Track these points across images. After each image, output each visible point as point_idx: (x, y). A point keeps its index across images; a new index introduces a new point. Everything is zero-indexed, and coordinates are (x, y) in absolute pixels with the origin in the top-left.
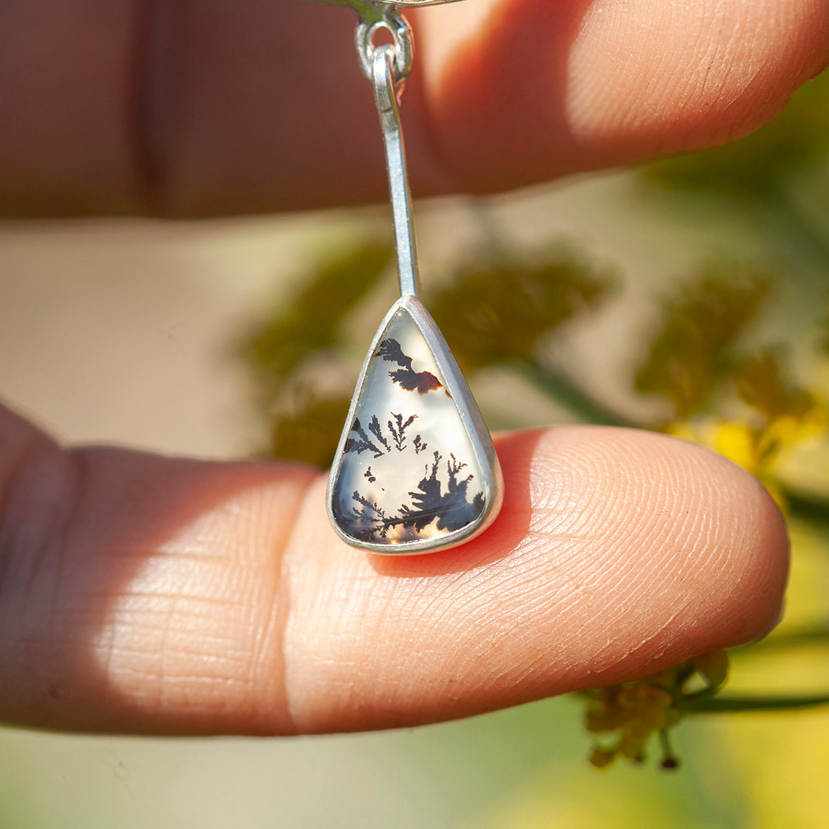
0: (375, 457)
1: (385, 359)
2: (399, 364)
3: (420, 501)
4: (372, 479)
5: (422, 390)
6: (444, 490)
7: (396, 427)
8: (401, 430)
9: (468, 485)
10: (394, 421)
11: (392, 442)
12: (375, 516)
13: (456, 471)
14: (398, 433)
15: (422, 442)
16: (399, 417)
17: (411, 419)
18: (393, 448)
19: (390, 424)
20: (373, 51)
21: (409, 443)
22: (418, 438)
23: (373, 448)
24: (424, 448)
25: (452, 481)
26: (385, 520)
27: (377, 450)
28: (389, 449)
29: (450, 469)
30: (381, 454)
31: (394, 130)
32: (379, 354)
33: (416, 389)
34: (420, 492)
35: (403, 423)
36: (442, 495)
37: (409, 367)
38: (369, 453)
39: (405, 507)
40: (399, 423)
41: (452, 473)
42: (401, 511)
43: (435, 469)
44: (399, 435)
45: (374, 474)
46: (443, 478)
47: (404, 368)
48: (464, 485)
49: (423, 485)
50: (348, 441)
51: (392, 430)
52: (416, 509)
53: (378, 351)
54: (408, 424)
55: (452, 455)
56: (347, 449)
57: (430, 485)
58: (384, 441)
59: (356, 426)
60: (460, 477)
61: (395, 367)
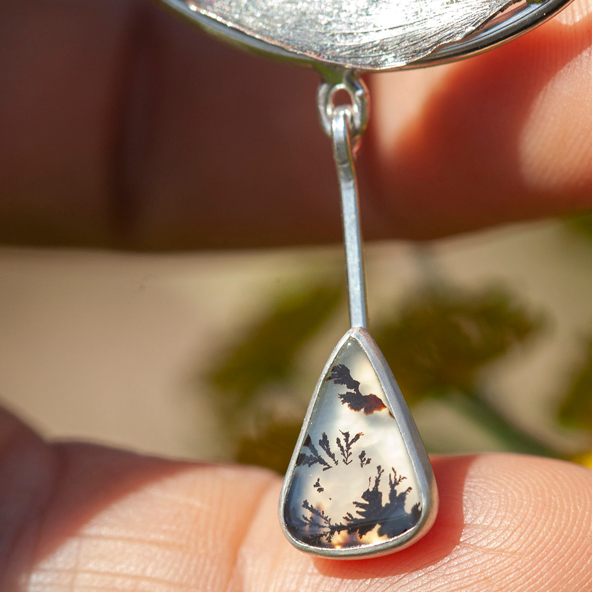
0: (324, 469)
1: (336, 382)
2: (348, 387)
3: (363, 510)
4: (321, 490)
5: (368, 411)
6: (385, 500)
7: (343, 443)
8: (348, 446)
9: (407, 496)
10: (342, 438)
11: (339, 457)
12: (322, 522)
13: (396, 483)
14: (345, 448)
15: (366, 457)
16: (347, 435)
17: (357, 437)
18: (341, 462)
19: (338, 441)
20: (333, 110)
21: (355, 458)
22: (363, 454)
23: (322, 462)
24: (368, 462)
25: (393, 493)
26: (331, 527)
27: (325, 464)
28: (336, 463)
29: (391, 482)
30: (329, 467)
31: (349, 180)
32: (330, 378)
33: (363, 410)
34: (363, 501)
35: (350, 440)
36: (383, 505)
37: (357, 390)
38: (319, 467)
39: (349, 515)
40: (346, 440)
41: (393, 485)
42: (346, 518)
43: (377, 481)
44: (346, 451)
45: (322, 485)
46: (385, 490)
47: (352, 391)
48: (403, 496)
49: (366, 496)
50: (300, 455)
51: (340, 446)
52: (359, 517)
53: (330, 375)
54: (354, 440)
55: (393, 469)
56: (298, 462)
57: (373, 496)
58: (332, 456)
59: (308, 442)
60: (400, 489)
61: (344, 390)
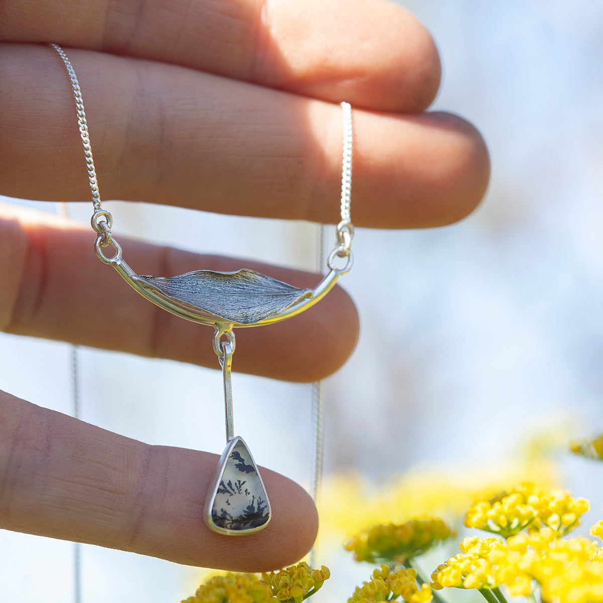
0: (230, 496)
1: (233, 459)
2: (239, 461)
3: (246, 514)
4: (229, 504)
5: (248, 472)
6: (256, 510)
7: (238, 485)
9: (265, 510)
11: (236, 490)
12: (228, 517)
13: (261, 503)
15: (248, 491)
16: (239, 481)
18: (237, 493)
19: (236, 484)
21: (243, 491)
22: (246, 490)
23: (229, 492)
24: (249, 493)
25: (259, 507)
26: (233, 520)
27: (231, 493)
28: (235, 493)
30: (232, 495)
32: (231, 457)
33: (245, 471)
34: (247, 510)
35: (241, 483)
36: (255, 512)
37: (243, 463)
38: (227, 494)
39: (241, 516)
41: (259, 504)
42: (239, 517)
43: (253, 502)
44: (239, 488)
45: (230, 502)
46: (256, 505)
47: (241, 463)
48: (263, 509)
49: (248, 507)
50: (219, 489)
51: (236, 486)
52: (245, 517)
53: (231, 455)
54: (243, 484)
55: (259, 497)
56: (218, 492)
57: (251, 508)
58: (233, 490)
59: (222, 483)
60: (262, 506)
61: (237, 462)
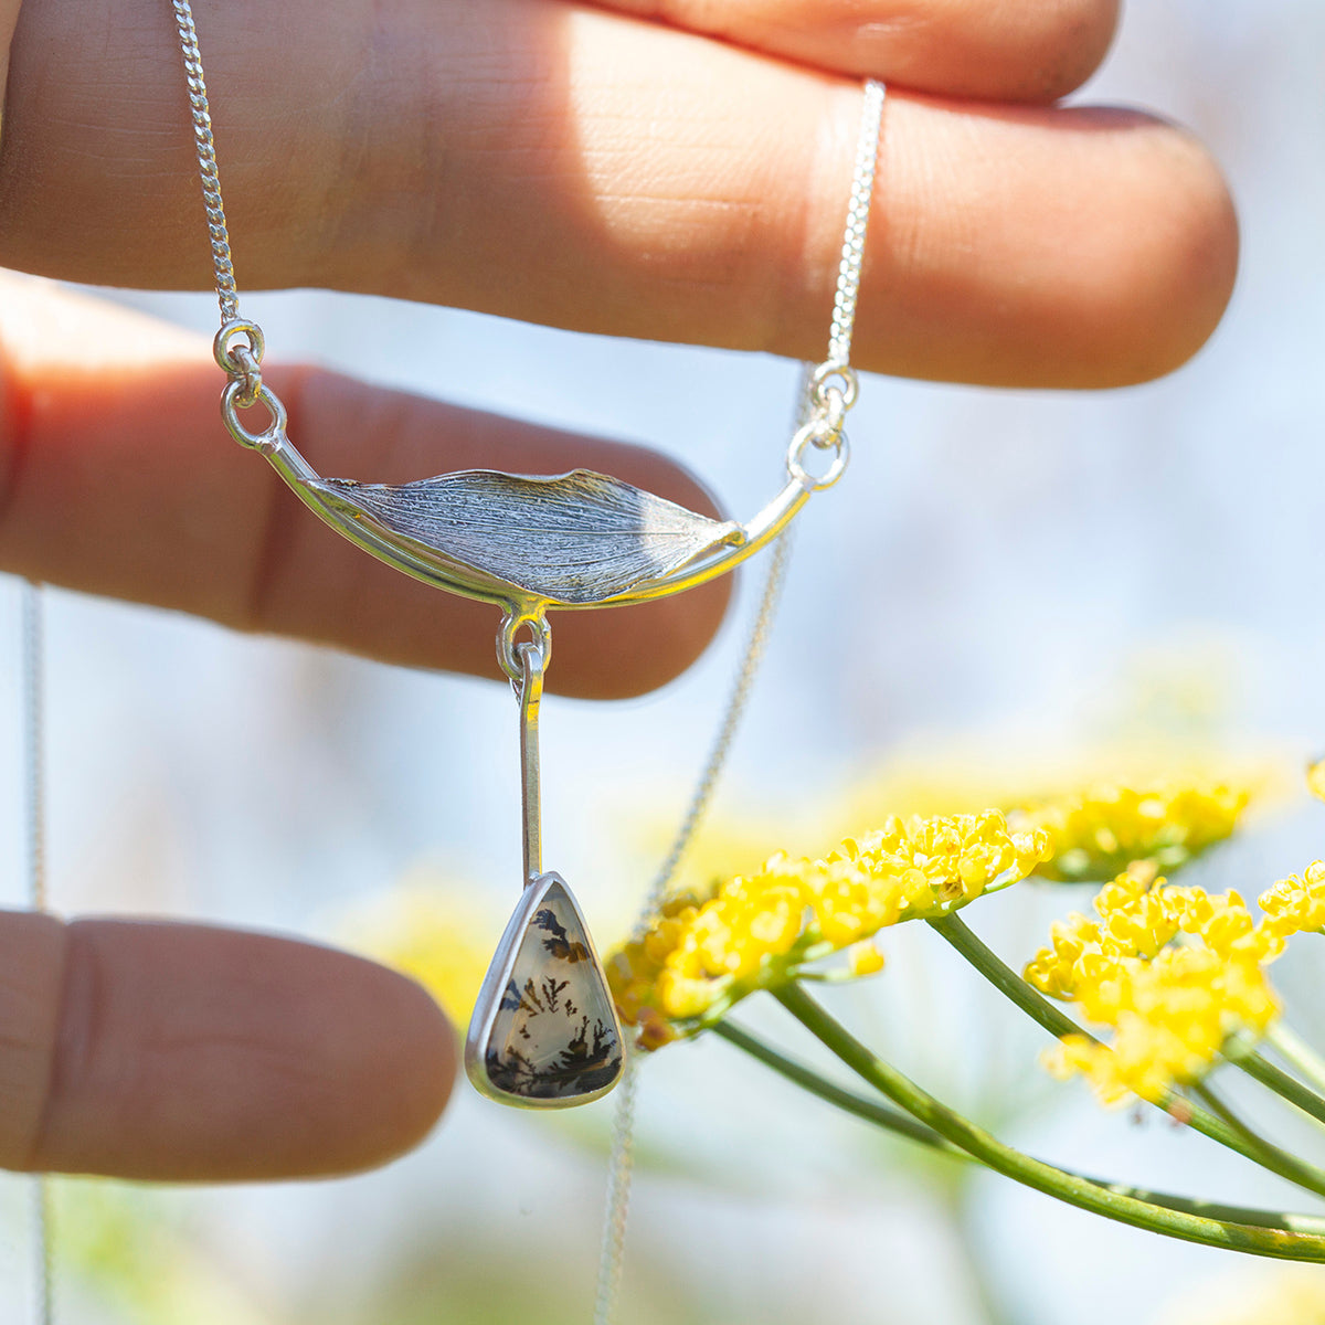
0: (531, 1016)
1: (540, 927)
2: (554, 933)
3: (567, 1060)
4: (527, 1036)
5: (574, 959)
6: (590, 1051)
7: (549, 991)
8: (554, 994)
9: (611, 1050)
10: (548, 985)
11: (545, 1004)
12: (524, 1068)
13: (602, 1035)
14: (551, 996)
15: (573, 1006)
16: (553, 982)
17: (564, 985)
18: (547, 1010)
19: (544, 987)
21: (561, 1005)
22: (569, 1003)
23: (528, 1008)
24: (575, 1011)
25: (597, 1044)
26: (535, 1075)
27: (532, 1010)
29: (595, 1035)
30: (535, 1014)
32: (535, 923)
33: (567, 958)
34: (569, 1051)
35: (556, 987)
36: (588, 1056)
37: (563, 937)
39: (555, 1064)
40: (553, 987)
41: (598, 1036)
42: (551, 1067)
43: (583, 1031)
44: (552, 999)
45: (529, 1031)
46: (589, 1039)
47: (558, 937)
48: (607, 1048)
49: (573, 1045)
50: (503, 1000)
51: (545, 992)
52: (564, 1067)
53: (534, 919)
54: (557, 991)
55: (599, 1020)
56: (501, 1008)
57: (578, 1045)
58: (538, 1003)
59: (511, 986)
61: (548, 935)
